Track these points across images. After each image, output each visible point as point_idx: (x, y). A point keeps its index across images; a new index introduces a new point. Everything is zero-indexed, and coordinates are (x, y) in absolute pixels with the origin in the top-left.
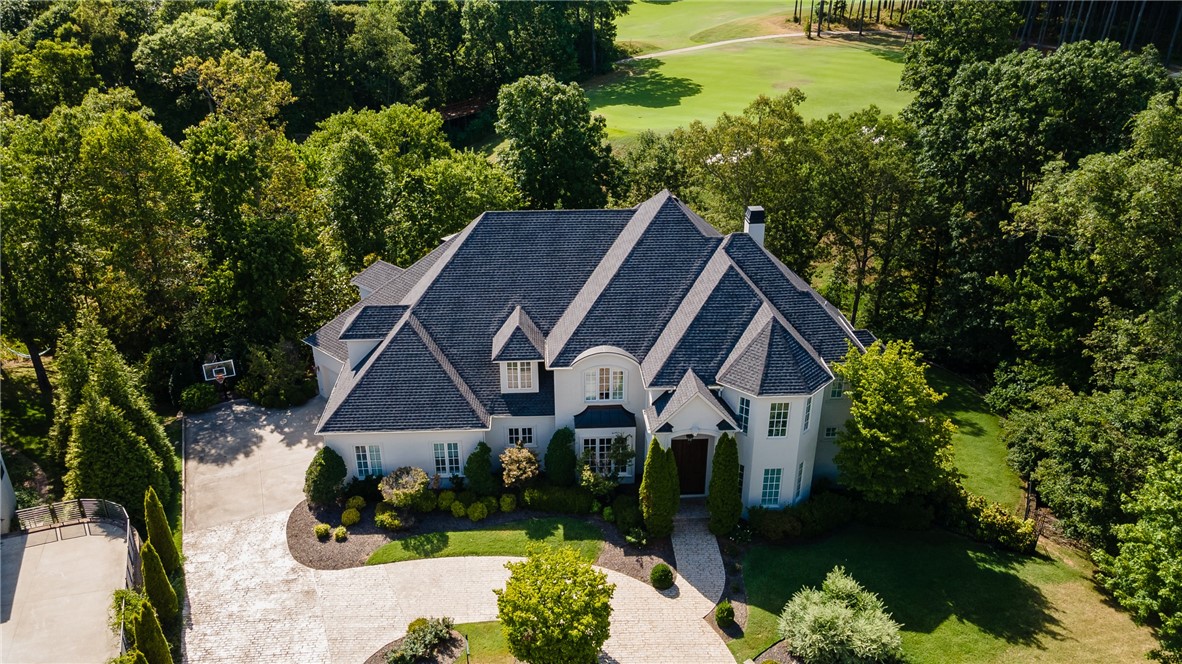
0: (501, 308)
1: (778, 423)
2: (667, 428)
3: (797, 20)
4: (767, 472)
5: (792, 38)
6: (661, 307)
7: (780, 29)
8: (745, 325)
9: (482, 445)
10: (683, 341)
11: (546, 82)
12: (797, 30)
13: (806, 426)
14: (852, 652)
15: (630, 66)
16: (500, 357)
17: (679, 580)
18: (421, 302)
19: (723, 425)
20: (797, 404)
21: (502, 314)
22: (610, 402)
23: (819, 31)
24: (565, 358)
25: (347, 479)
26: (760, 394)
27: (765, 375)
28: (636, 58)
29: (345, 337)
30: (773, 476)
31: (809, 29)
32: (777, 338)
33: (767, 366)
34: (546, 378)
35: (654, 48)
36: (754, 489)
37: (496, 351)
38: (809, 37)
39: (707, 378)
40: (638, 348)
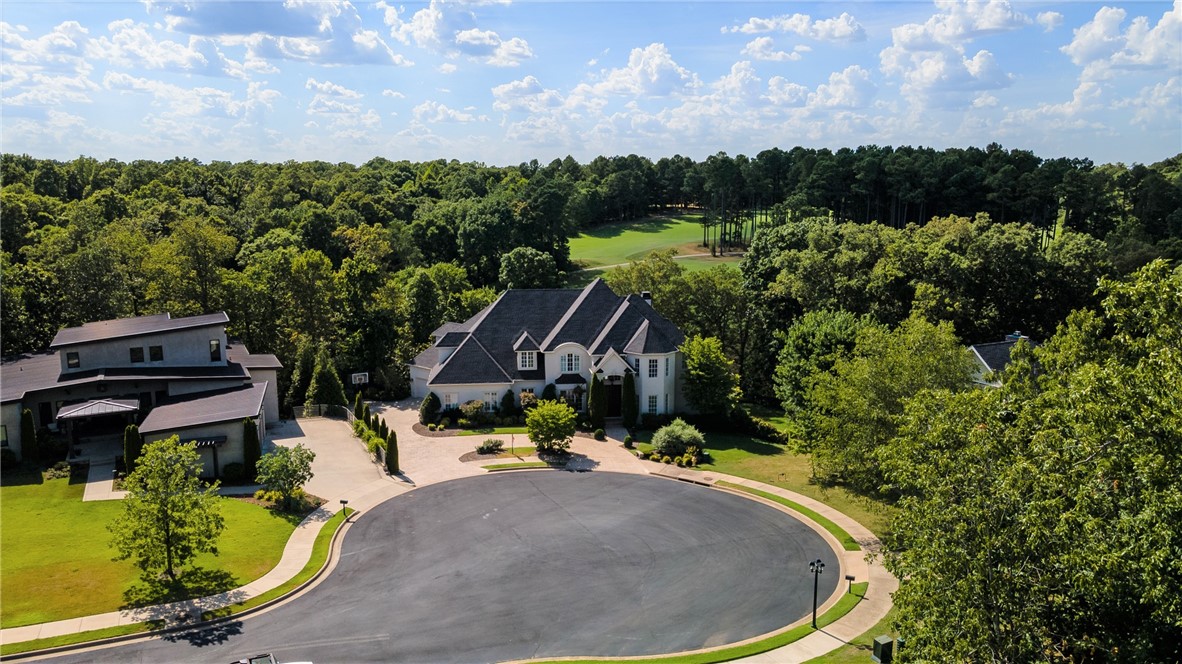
0: (516, 333)
1: (653, 372)
2: (600, 371)
3: (706, 245)
4: (650, 398)
5: (702, 257)
6: (598, 326)
7: (693, 251)
8: (637, 329)
9: (510, 391)
10: (607, 335)
11: (530, 251)
12: (706, 252)
13: (667, 374)
14: (682, 442)
15: (581, 274)
16: (518, 349)
17: (607, 438)
18: (477, 329)
19: (627, 370)
20: (661, 359)
21: (517, 336)
22: (573, 372)
23: (721, 252)
24: (550, 348)
25: (441, 410)
26: (644, 352)
27: (645, 346)
28: (585, 270)
29: (438, 346)
30: (653, 400)
31: (714, 251)
32: (651, 331)
33: (646, 342)
34: (541, 357)
35: (599, 264)
36: (645, 407)
37: (515, 347)
38: (715, 256)
39: (619, 351)
40: (587, 344)
